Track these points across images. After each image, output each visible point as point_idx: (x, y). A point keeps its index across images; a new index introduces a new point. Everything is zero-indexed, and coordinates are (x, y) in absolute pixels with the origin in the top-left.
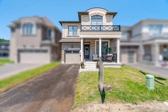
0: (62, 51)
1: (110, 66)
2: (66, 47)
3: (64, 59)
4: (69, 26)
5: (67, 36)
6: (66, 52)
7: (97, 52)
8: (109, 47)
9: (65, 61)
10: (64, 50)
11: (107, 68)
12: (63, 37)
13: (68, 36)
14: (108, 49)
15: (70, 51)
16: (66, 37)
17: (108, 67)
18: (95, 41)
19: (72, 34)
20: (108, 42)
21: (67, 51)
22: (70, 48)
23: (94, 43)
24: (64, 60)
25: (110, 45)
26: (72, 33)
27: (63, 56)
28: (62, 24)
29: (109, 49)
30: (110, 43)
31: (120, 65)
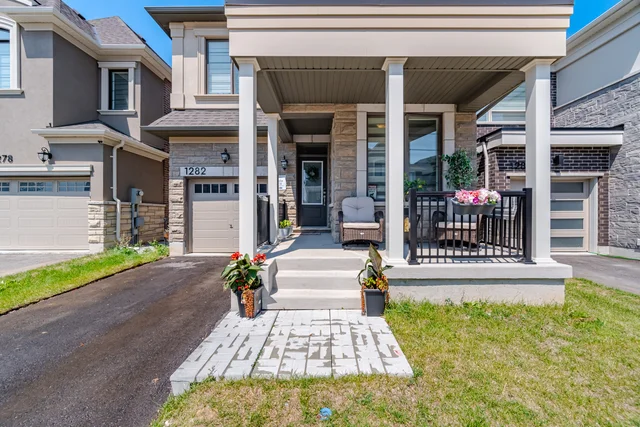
0: (172, 182)
1: (474, 294)
2: (193, 159)
3: (182, 229)
4: (208, 40)
5: (199, 99)
6: (192, 188)
7: (369, 184)
8: (449, 150)
9: (188, 241)
10: (178, 177)
11: (449, 307)
12: (175, 102)
13: (203, 94)
14: (446, 166)
15: (219, 183)
16: (191, 104)
17: (458, 303)
18: (355, 113)
19: (230, 86)
20: (440, 116)
21: (202, 183)
22: (217, 165)
23: (353, 124)
24: (182, 236)
25: (458, 135)
26: (229, 78)
27: (176, 211)
28: (171, 26)
29: (452, 160)
30: (458, 124)
31: (561, 281)
